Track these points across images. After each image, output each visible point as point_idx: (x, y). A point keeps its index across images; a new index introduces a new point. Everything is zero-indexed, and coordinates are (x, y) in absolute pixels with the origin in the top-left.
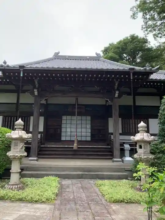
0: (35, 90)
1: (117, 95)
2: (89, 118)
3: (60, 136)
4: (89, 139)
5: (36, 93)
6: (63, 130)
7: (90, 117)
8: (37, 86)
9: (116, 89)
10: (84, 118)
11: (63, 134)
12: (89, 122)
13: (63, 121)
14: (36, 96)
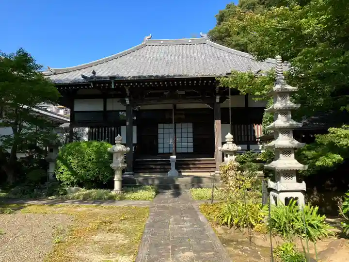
0: (126, 99)
1: (218, 100)
2: (190, 125)
3: (157, 148)
4: (191, 150)
5: (128, 102)
6: (160, 141)
7: (192, 124)
8: (128, 93)
9: (217, 92)
10: (184, 125)
11: (160, 146)
12: (191, 130)
13: (159, 130)
14: (128, 105)
